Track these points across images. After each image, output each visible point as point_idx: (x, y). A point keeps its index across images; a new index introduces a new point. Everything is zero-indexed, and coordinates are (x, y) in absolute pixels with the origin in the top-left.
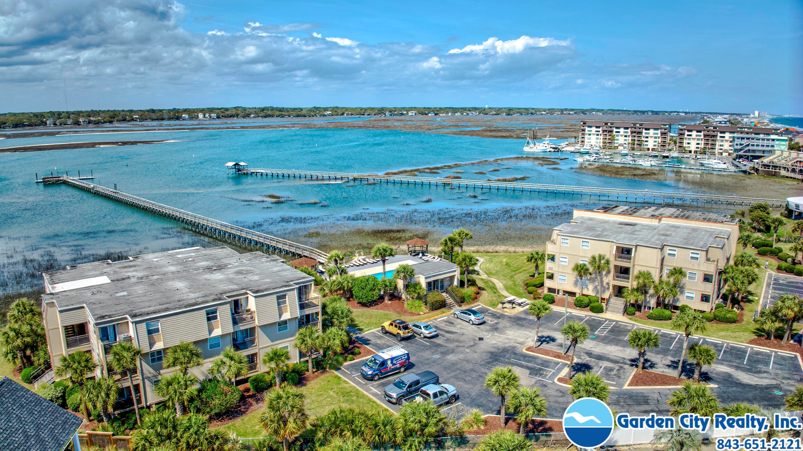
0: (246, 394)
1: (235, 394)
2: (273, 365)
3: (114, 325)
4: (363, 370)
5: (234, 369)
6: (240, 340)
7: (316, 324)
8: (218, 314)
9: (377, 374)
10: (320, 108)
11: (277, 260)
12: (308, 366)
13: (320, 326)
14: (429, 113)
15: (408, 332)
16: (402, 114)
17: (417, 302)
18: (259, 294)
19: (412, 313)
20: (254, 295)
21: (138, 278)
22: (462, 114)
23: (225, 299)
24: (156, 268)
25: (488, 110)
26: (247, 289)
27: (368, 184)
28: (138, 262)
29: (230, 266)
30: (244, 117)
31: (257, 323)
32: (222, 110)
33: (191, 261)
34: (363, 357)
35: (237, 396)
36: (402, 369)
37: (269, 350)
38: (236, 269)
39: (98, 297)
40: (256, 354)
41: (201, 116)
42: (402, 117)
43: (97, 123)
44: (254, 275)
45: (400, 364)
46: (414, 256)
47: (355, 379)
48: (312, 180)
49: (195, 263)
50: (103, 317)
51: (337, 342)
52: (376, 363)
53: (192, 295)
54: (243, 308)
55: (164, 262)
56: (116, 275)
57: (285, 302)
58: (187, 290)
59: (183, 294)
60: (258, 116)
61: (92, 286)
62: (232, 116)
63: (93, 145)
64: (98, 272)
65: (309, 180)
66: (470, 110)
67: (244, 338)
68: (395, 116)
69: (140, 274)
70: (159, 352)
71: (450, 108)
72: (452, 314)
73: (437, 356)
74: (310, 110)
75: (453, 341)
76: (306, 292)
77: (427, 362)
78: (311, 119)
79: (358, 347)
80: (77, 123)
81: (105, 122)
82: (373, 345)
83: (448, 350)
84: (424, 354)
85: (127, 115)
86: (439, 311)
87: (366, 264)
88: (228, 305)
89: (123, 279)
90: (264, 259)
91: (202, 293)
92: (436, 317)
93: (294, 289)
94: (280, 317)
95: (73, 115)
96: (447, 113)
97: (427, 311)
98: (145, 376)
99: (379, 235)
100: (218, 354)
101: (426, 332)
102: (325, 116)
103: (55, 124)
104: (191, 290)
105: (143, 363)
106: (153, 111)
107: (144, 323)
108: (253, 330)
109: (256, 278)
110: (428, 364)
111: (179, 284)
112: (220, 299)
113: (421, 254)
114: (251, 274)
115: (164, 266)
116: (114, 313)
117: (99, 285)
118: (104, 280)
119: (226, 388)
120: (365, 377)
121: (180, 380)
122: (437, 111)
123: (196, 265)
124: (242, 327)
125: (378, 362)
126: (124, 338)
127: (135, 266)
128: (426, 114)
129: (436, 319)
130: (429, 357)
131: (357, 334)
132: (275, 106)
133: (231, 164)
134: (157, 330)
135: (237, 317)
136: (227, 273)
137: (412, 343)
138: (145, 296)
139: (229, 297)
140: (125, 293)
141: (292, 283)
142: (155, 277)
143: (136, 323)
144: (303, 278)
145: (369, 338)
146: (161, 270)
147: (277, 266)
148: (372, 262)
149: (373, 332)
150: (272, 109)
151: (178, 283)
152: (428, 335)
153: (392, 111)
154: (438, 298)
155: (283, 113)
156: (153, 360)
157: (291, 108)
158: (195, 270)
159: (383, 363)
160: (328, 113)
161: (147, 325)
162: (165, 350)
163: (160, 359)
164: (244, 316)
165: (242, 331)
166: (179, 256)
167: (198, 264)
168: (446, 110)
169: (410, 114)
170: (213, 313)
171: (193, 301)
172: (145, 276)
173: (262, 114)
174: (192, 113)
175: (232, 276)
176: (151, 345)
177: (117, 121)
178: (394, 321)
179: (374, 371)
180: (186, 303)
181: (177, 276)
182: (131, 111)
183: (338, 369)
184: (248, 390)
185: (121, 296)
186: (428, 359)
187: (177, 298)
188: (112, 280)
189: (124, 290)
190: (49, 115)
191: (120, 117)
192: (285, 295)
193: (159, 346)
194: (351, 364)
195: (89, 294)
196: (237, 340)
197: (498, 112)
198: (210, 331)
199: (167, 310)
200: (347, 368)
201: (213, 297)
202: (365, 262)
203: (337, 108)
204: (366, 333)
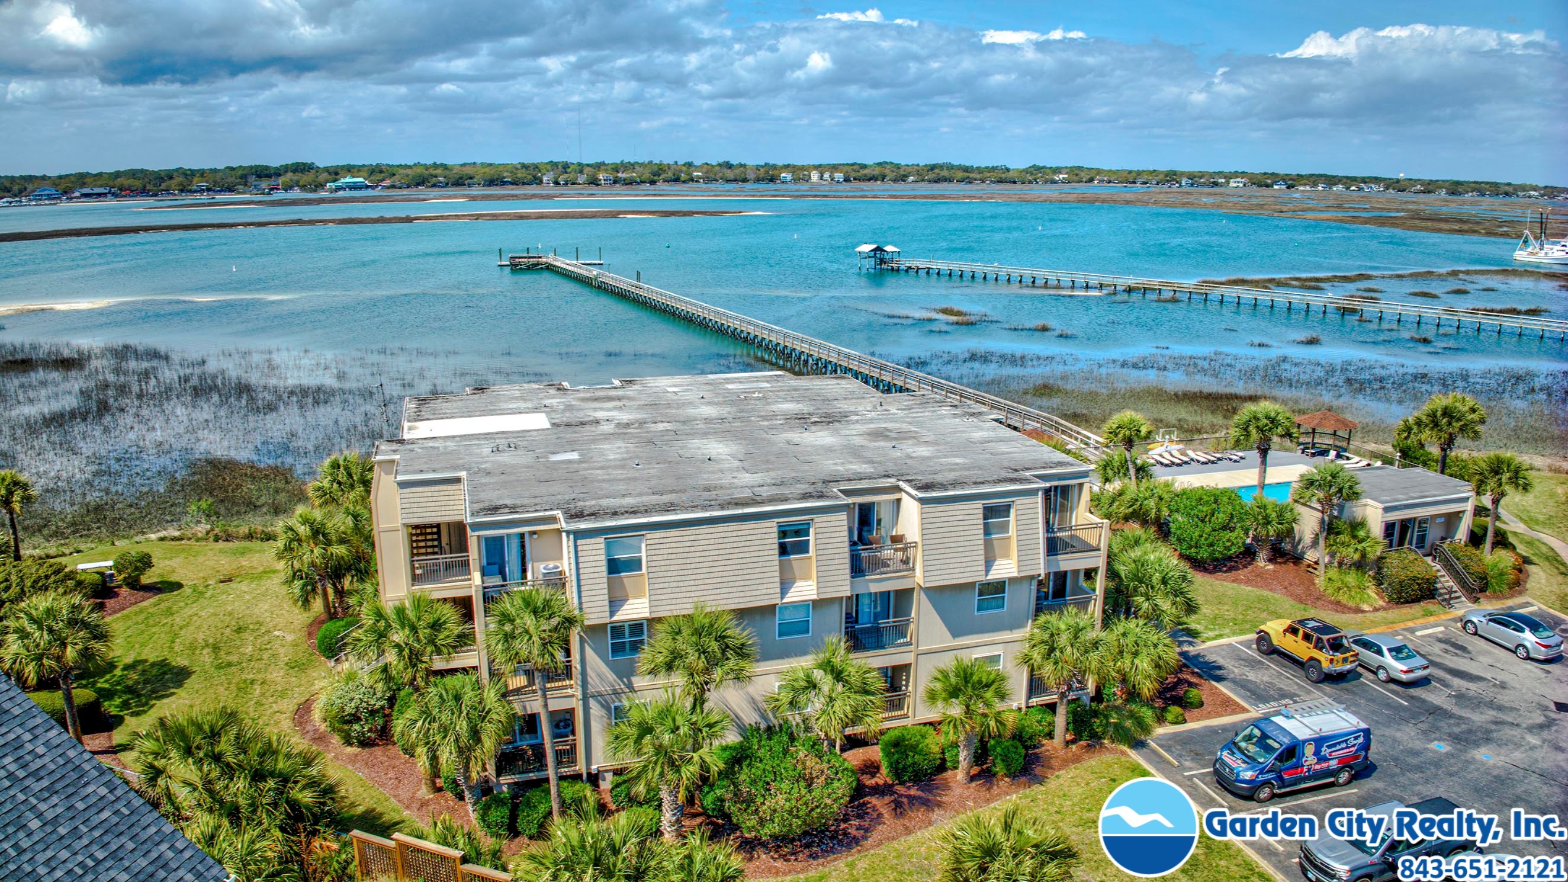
0: (870, 782)
1: (836, 784)
2: (956, 710)
3: (522, 536)
4: (1224, 764)
5: (842, 707)
6: (864, 623)
7: (1083, 605)
8: (811, 538)
9: (1267, 783)
10: (1044, 167)
11: (980, 414)
12: (1051, 724)
13: (1096, 608)
14: (1275, 183)
15: (1345, 660)
16: (1216, 184)
17: (1352, 578)
18: (934, 494)
19: (1338, 603)
20: (921, 495)
21: (618, 425)
22: (1348, 188)
23: (837, 498)
24: (669, 406)
25: (1406, 183)
26: (899, 476)
27: (1159, 301)
28: (631, 391)
29: (856, 418)
30: (895, 181)
31: (919, 577)
32: (855, 167)
33: (759, 399)
34: (1209, 716)
35: (842, 787)
36: (1344, 777)
37: (948, 662)
38: (872, 426)
39: (506, 458)
40: (906, 667)
41: (815, 176)
42: (1217, 189)
43: (629, 183)
44: (919, 443)
45: (1341, 760)
46: (1313, 455)
47: (1195, 787)
48: (1034, 287)
49: (768, 404)
50: (494, 509)
51: (1144, 664)
52: (1269, 749)
53: (746, 478)
54: (883, 532)
55: (692, 396)
56: (568, 414)
57: (1004, 527)
58: (736, 463)
59: (722, 471)
60: (923, 180)
61: (503, 433)
62: (872, 178)
63: (614, 215)
64: (530, 405)
65: (1028, 286)
66: (1364, 180)
67: (876, 617)
68: (1200, 188)
69: (625, 417)
70: (637, 627)
71: (1321, 176)
72: (1455, 620)
73: (1442, 747)
74: (1026, 171)
75: (1478, 703)
76: (1062, 505)
77: (1414, 761)
78: (1027, 187)
79: (1191, 684)
80: (594, 182)
81: (642, 182)
82: (1234, 681)
83: (1470, 731)
84: (1398, 735)
85: (681, 171)
86: (1417, 609)
87: (1186, 463)
88: (843, 516)
89: (583, 424)
90: (945, 410)
91: (773, 474)
92: (1410, 624)
93: (1037, 490)
94: (988, 569)
95: (589, 169)
96: (1315, 185)
97: (1381, 603)
98: (591, 690)
99: (1205, 403)
100: (802, 652)
101: (1397, 667)
102: (1054, 182)
103: (557, 183)
104: (746, 464)
105: (589, 652)
106: (728, 165)
107: (601, 540)
108: (904, 596)
109: (924, 451)
110: (1419, 768)
111: (718, 448)
112: (821, 496)
113: (1333, 454)
114: (910, 442)
115: (691, 404)
116: (526, 501)
117: (518, 432)
118: (540, 421)
119: (811, 762)
120: (1225, 782)
121: (679, 720)
122: (1292, 182)
123: (768, 408)
124: (875, 584)
125: (1276, 745)
126: (545, 574)
127: (619, 399)
128: (1267, 186)
129: (1412, 631)
130: (1418, 745)
131: (1180, 644)
132: (956, 163)
133: (867, 248)
134: (635, 564)
135: (864, 554)
136: (848, 432)
137: (1354, 693)
138: (623, 467)
139: (847, 493)
140: (574, 456)
141: (1028, 474)
142: (661, 426)
143: (578, 535)
144: (1060, 464)
145: (1221, 662)
146: (680, 411)
147: (982, 429)
148: (1203, 460)
149: (1230, 645)
150: (950, 167)
151: (716, 446)
152: (1404, 677)
153: (1194, 178)
154: (1417, 570)
155: (972, 175)
156: (617, 649)
157: (987, 168)
158: (765, 418)
159: (1292, 751)
160: (1061, 176)
161: (609, 545)
162: (651, 621)
163: (636, 647)
164: (887, 553)
165: (875, 597)
166: (730, 386)
167: (774, 407)
168: (1312, 179)
169: (1232, 184)
170: (797, 533)
171: (747, 493)
172: (637, 421)
173: (931, 176)
174: (800, 173)
175: (858, 441)
176: (615, 604)
177: (665, 181)
178: (1302, 622)
179: (1262, 772)
180: (724, 496)
181: (715, 428)
182: (689, 165)
183: (1138, 744)
184: (871, 768)
185: (562, 462)
186: (1416, 753)
187: (705, 479)
188: (553, 424)
189: (575, 447)
190: (549, 167)
191: (670, 174)
192: (1008, 507)
193: (636, 609)
194: (1176, 735)
195: (487, 450)
196: (856, 622)
197: (1430, 187)
198: (785, 586)
199: (670, 508)
200: (1169, 742)
201: (803, 488)
202: (1185, 459)
203: (1080, 168)
204: (1209, 644)
